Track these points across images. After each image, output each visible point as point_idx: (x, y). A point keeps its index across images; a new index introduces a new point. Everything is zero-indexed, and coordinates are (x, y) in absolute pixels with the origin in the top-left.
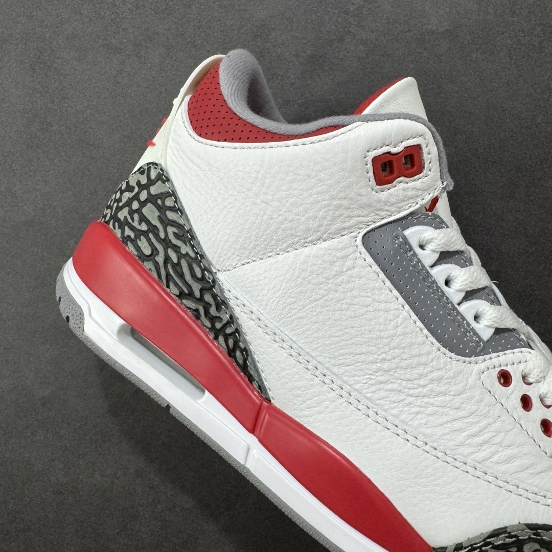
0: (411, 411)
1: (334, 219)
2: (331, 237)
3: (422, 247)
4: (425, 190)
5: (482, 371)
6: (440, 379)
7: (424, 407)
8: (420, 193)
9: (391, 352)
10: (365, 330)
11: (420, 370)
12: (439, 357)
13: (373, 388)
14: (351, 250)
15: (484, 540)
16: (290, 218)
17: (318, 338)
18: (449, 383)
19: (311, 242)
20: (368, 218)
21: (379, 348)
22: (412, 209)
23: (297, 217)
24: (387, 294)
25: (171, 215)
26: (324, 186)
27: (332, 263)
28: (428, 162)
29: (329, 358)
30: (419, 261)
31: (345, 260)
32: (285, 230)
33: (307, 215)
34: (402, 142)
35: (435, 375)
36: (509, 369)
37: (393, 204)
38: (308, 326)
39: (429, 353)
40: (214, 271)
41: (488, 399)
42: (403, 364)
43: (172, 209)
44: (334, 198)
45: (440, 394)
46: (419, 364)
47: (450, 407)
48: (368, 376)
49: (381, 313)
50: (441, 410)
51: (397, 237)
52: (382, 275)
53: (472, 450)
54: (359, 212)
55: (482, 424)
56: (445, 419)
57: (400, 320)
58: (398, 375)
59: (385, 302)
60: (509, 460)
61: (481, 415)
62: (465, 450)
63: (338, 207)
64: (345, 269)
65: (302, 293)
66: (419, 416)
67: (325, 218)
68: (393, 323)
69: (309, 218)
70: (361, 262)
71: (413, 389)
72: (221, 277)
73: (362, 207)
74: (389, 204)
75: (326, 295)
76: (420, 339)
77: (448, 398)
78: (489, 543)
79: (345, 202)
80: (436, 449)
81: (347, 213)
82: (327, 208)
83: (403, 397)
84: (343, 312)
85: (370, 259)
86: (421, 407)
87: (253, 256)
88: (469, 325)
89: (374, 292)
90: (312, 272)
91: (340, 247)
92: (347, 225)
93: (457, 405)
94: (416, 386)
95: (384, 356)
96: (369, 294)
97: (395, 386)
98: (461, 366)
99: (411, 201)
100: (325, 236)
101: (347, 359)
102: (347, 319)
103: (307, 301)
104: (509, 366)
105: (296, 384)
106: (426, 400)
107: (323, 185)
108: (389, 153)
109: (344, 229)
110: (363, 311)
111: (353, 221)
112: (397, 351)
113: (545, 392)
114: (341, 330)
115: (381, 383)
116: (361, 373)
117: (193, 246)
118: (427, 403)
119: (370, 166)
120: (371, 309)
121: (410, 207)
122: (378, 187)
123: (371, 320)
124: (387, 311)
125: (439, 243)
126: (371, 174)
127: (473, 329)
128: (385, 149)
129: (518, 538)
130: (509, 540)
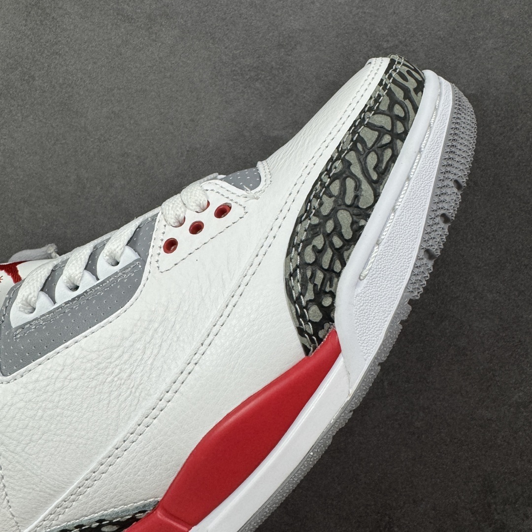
36: (165, 239)
41: (180, 268)
78: (299, 298)
129: (297, 267)
130: (299, 276)
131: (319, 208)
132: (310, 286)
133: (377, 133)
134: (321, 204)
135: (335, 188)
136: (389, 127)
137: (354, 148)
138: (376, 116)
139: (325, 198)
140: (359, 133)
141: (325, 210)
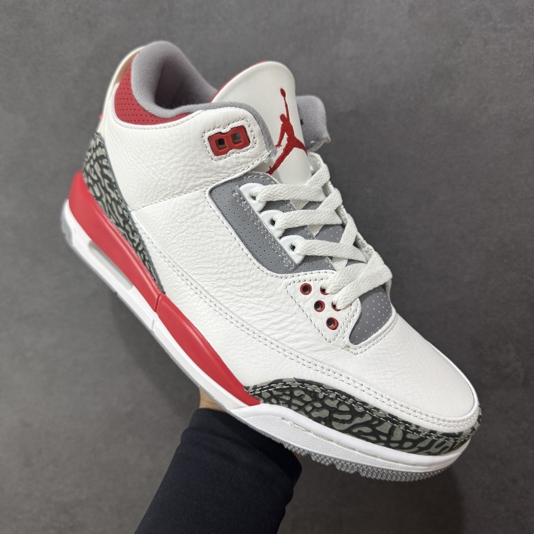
0: (237, 306)
1: (188, 179)
2: (189, 191)
3: (254, 198)
4: (254, 158)
5: (289, 283)
6: (257, 287)
7: (246, 303)
8: (250, 160)
9: (227, 268)
10: (211, 253)
11: (245, 280)
12: (258, 273)
13: (216, 290)
14: (201, 200)
15: (270, 384)
16: (162, 178)
17: (184, 257)
18: (263, 290)
19: (177, 194)
20: (212, 179)
21: (219, 265)
22: (245, 171)
23: (166, 178)
24: (224, 230)
25: (106, 171)
26: (179, 158)
27: (190, 209)
28: (253, 137)
29: (191, 269)
30: (251, 208)
31: (197, 207)
32: (160, 186)
33: (171, 177)
34: (229, 125)
35: (254, 284)
36: (311, 283)
37: (229, 169)
38: (177, 249)
39: (251, 270)
40: (129, 209)
41: (290, 301)
42: (234, 276)
43: (107, 168)
44: (186, 165)
45: (257, 296)
46: (244, 277)
47: (262, 305)
48: (213, 282)
49: (221, 242)
50: (256, 306)
51: (234, 191)
52: (222, 217)
53: (273, 332)
54: (205, 174)
55: (281, 317)
56: (258, 312)
57: (232, 248)
58: (231, 283)
59: (223, 235)
60: (297, 340)
61: (283, 312)
62: (268, 332)
63: (190, 171)
64: (197, 213)
65: (173, 227)
66: (242, 309)
67: (182, 179)
68: (227, 249)
69: (172, 178)
70: (208, 208)
71: (239, 292)
72: (133, 214)
73: (206, 171)
74: (226, 168)
75: (187, 230)
76: (245, 260)
77: (262, 299)
78: (272, 387)
79: (194, 168)
80: (248, 329)
81: (196, 175)
82: (183, 172)
83: (233, 297)
84: (197, 241)
85: (214, 207)
86: (244, 303)
87: (147, 202)
88: (285, 252)
89: (216, 229)
90: (178, 215)
91: (193, 198)
92: (198, 183)
93: (267, 304)
94: (242, 290)
95: (222, 270)
96: (213, 230)
97: (229, 289)
98: (273, 279)
99: (243, 166)
100: (185, 190)
101: (200, 270)
102: (199, 246)
103: (176, 233)
104: (312, 281)
105: (173, 284)
106: (248, 299)
107: (178, 156)
108: (220, 133)
109: (196, 186)
110: (209, 241)
111: (202, 180)
112: (230, 268)
113: (336, 300)
114: (196, 252)
115: (220, 287)
116: (208, 280)
117: (117, 193)
118: (248, 301)
119: (207, 143)
120: (214, 240)
121: (244, 169)
122: (216, 157)
123: (213, 247)
124: (224, 241)
125: (262, 196)
126: (209, 148)
127: (288, 255)
128: (216, 131)
129: (291, 386)
130: (284, 387)
131: (330, 398)
132: (281, 393)
133: (387, 432)
134: (332, 399)
135: (344, 408)
136: (393, 439)
137: (374, 419)
138: (402, 432)
139: (337, 402)
140: (387, 421)
141: (328, 402)
